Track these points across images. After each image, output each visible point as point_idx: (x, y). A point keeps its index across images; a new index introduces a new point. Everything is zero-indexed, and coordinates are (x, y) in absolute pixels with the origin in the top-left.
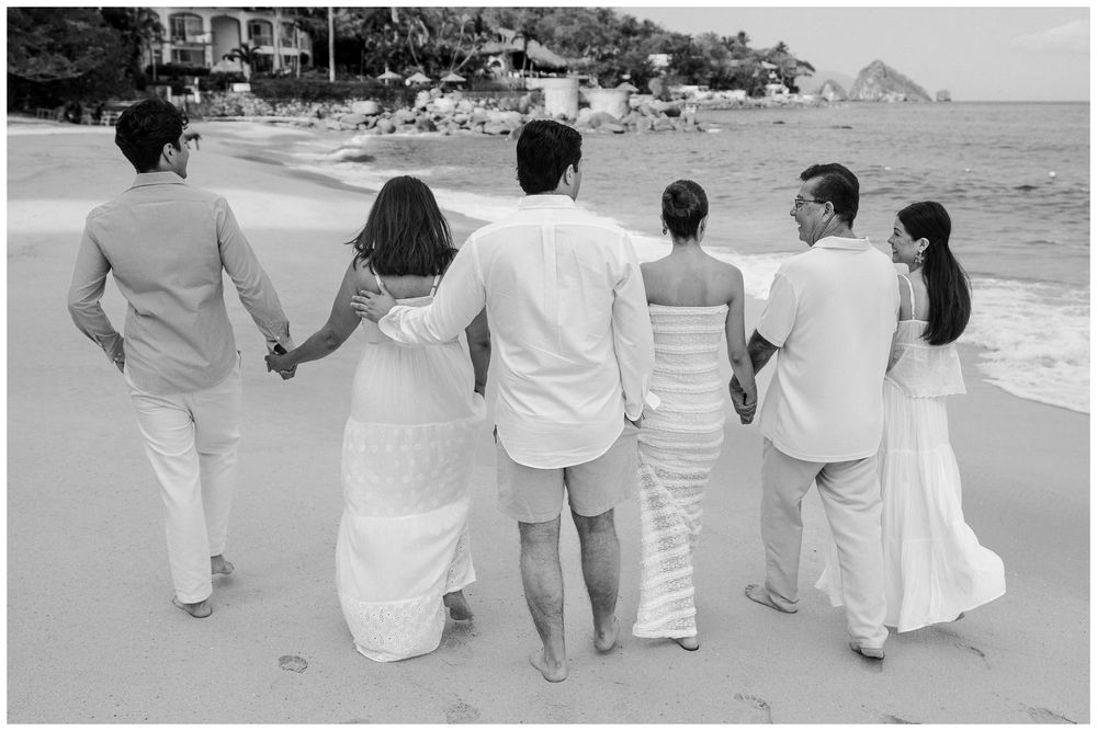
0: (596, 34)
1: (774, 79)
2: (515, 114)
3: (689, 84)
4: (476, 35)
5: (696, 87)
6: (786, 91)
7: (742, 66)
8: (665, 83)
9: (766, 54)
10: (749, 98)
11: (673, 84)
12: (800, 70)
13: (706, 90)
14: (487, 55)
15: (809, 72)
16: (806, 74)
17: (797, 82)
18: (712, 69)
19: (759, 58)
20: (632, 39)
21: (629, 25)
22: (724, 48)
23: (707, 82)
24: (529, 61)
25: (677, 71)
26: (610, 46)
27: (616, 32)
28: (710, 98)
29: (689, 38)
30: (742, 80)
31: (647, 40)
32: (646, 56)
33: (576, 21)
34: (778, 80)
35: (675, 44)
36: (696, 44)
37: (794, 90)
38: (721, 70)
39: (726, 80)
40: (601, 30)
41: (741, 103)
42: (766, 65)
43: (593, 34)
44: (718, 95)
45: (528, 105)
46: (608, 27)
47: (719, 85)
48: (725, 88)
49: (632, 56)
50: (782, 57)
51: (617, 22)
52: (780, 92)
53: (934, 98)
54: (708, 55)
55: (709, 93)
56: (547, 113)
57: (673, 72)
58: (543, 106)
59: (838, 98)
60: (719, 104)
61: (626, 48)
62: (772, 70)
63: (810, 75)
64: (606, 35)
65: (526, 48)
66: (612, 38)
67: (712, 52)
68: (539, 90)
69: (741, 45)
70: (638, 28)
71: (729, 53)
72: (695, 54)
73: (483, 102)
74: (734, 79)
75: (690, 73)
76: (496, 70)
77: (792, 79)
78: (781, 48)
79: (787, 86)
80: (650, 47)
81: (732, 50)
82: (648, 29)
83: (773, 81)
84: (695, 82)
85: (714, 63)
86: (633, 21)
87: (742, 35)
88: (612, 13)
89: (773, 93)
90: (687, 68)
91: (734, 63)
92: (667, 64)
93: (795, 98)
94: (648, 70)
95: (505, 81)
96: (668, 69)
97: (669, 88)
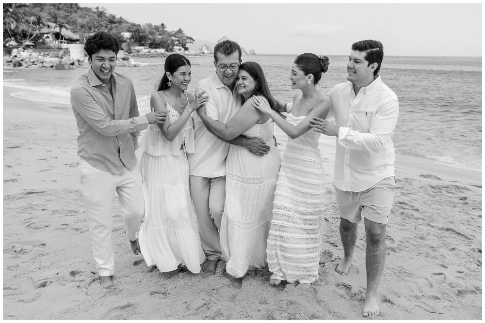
0: (97, 23)
1: (177, 44)
2: (57, 58)
3: (140, 46)
4: (37, 26)
5: (143, 47)
6: (183, 49)
7: (163, 38)
8: (129, 45)
9: (173, 33)
10: (166, 52)
11: (132, 46)
12: (188, 40)
13: (147, 48)
14: (43, 34)
15: (192, 41)
16: (191, 43)
17: (187, 46)
18: (150, 39)
19: (170, 35)
20: (113, 25)
21: (112, 19)
22: (155, 30)
23: (148, 45)
24: (62, 37)
25: (134, 40)
26: (103, 28)
27: (106, 22)
28: (149, 52)
29: (139, 26)
30: (163, 45)
31: (120, 26)
32: (120, 33)
33: (87, 16)
34: (179, 45)
35: (133, 28)
36: (143, 29)
37: (186, 49)
38: (154, 40)
39: (156, 44)
40: (99, 21)
41: (163, 54)
42: (173, 38)
43: (95, 23)
44: (153, 51)
45: (63, 55)
46: (102, 19)
47: (153, 46)
48: (156, 48)
49: (113, 33)
50: (180, 35)
51: (107, 17)
52: (180, 50)
53: (249, 53)
54: (148, 33)
55: (149, 50)
56: (71, 58)
57: (132, 40)
58: (69, 55)
59: (209, 52)
60: (153, 54)
61: (111, 29)
62: (176, 40)
63: (193, 43)
64: (101, 23)
65: (60, 31)
66: (105, 25)
67: (149, 32)
68: (67, 49)
69: (162, 29)
70: (116, 20)
71: (157, 33)
72: (142, 33)
73: (42, 54)
74: (160, 44)
75: (140, 41)
76: (48, 40)
77: (185, 44)
78: (180, 31)
79: (183, 47)
80: (122, 29)
81: (158, 31)
82: (121, 21)
83: (177, 45)
84: (143, 45)
85: (150, 37)
86: (114, 17)
87: (163, 25)
88: (105, 13)
89: (177, 50)
90: (139, 39)
91: (160, 37)
92: (130, 37)
93: (187, 52)
94: (121, 39)
95: (52, 45)
96: (130, 39)
97: (131, 47)
